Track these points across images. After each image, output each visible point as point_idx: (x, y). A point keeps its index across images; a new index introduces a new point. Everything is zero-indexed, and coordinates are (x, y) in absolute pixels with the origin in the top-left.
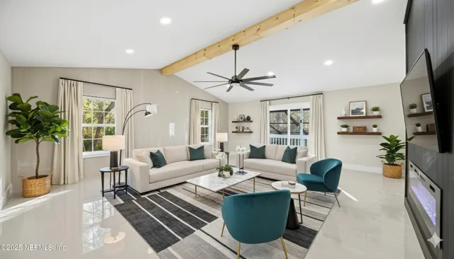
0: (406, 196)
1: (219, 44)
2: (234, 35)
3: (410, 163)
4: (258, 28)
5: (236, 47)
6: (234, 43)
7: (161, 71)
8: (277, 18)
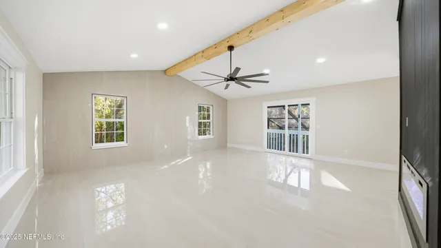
0: (400, 190)
1: (215, 46)
2: (229, 38)
3: (404, 158)
4: (250, 30)
5: (231, 48)
6: (228, 44)
7: (165, 71)
8: (268, 20)
